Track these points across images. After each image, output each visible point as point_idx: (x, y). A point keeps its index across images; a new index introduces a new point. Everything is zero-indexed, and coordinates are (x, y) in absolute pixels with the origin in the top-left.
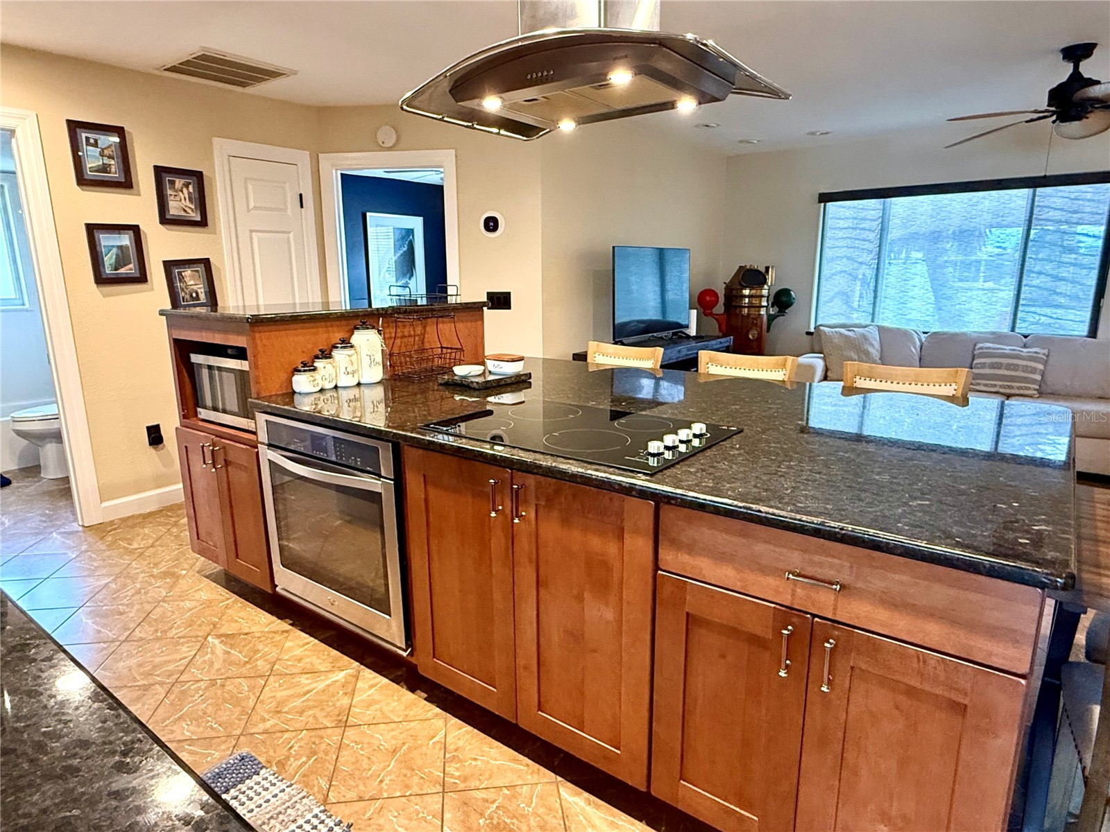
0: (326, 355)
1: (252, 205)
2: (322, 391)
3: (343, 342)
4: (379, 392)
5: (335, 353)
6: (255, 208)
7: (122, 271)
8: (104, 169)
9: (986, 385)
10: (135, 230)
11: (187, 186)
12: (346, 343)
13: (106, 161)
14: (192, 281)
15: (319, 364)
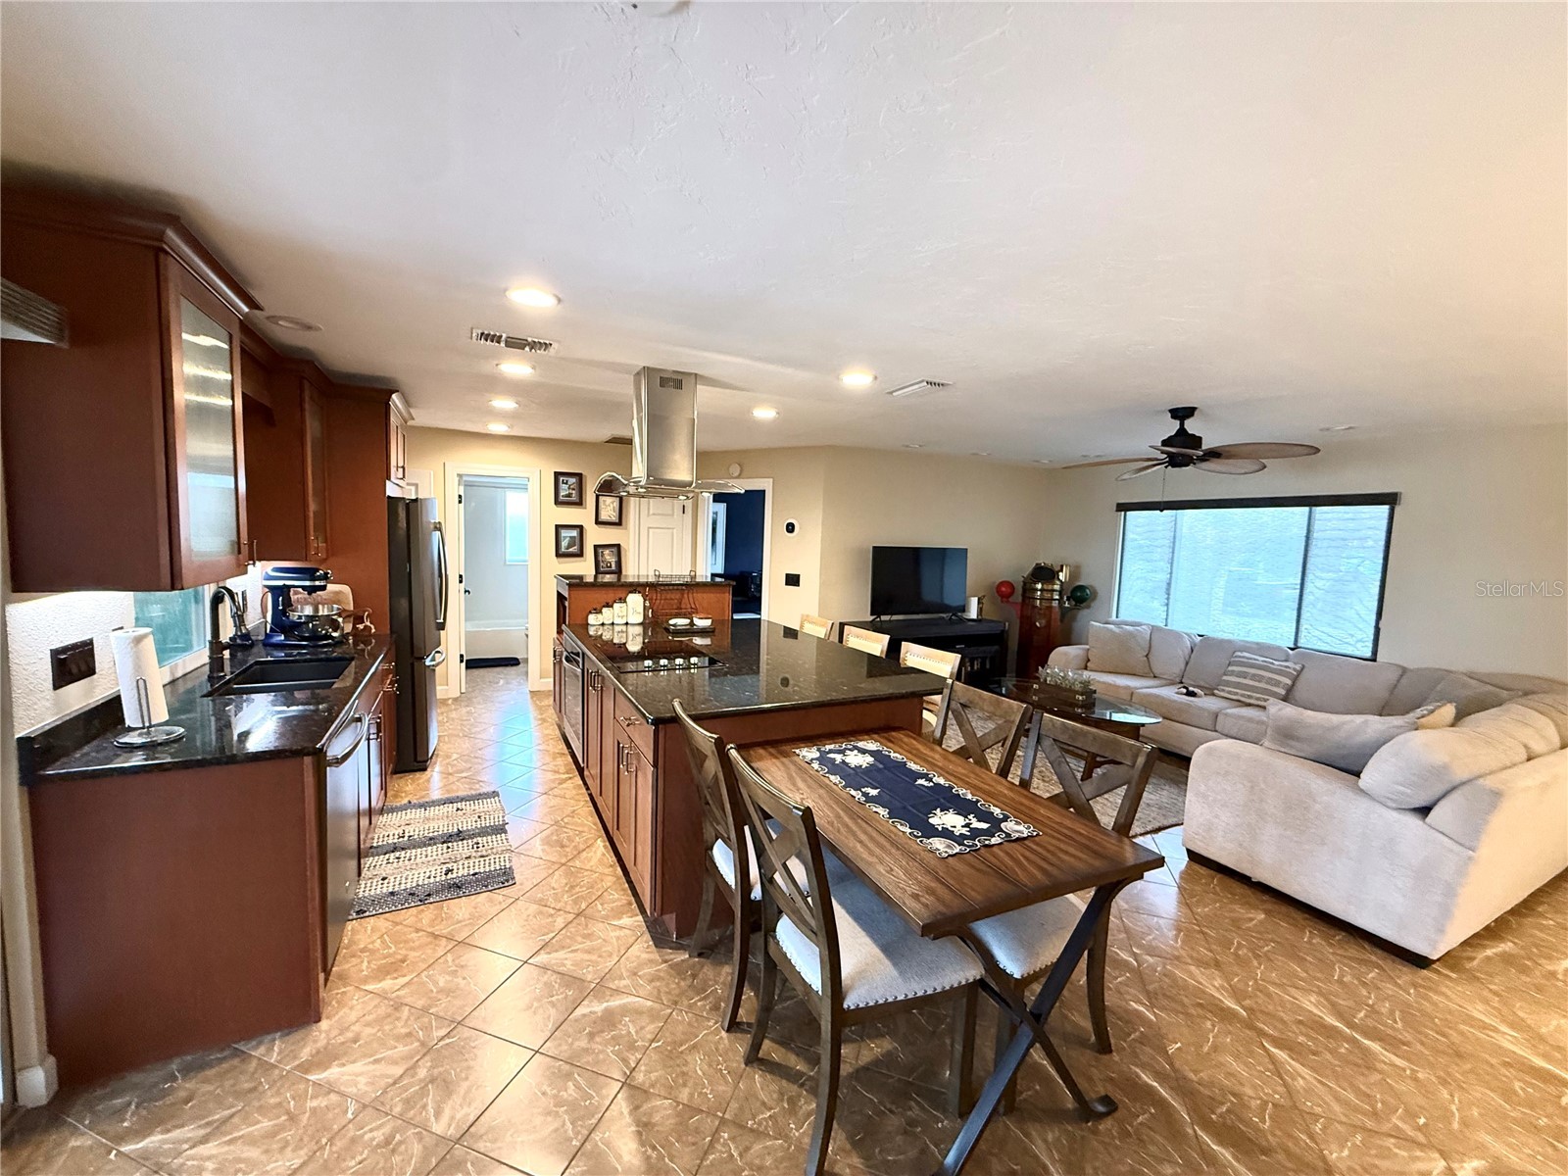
0: (609, 605)
1: (651, 512)
2: (603, 624)
3: (620, 599)
4: (639, 630)
5: (615, 605)
6: (654, 514)
7: (571, 550)
8: (569, 495)
9: (1229, 692)
10: (580, 528)
11: (613, 503)
12: (623, 600)
13: (571, 491)
14: (609, 557)
15: (604, 610)
